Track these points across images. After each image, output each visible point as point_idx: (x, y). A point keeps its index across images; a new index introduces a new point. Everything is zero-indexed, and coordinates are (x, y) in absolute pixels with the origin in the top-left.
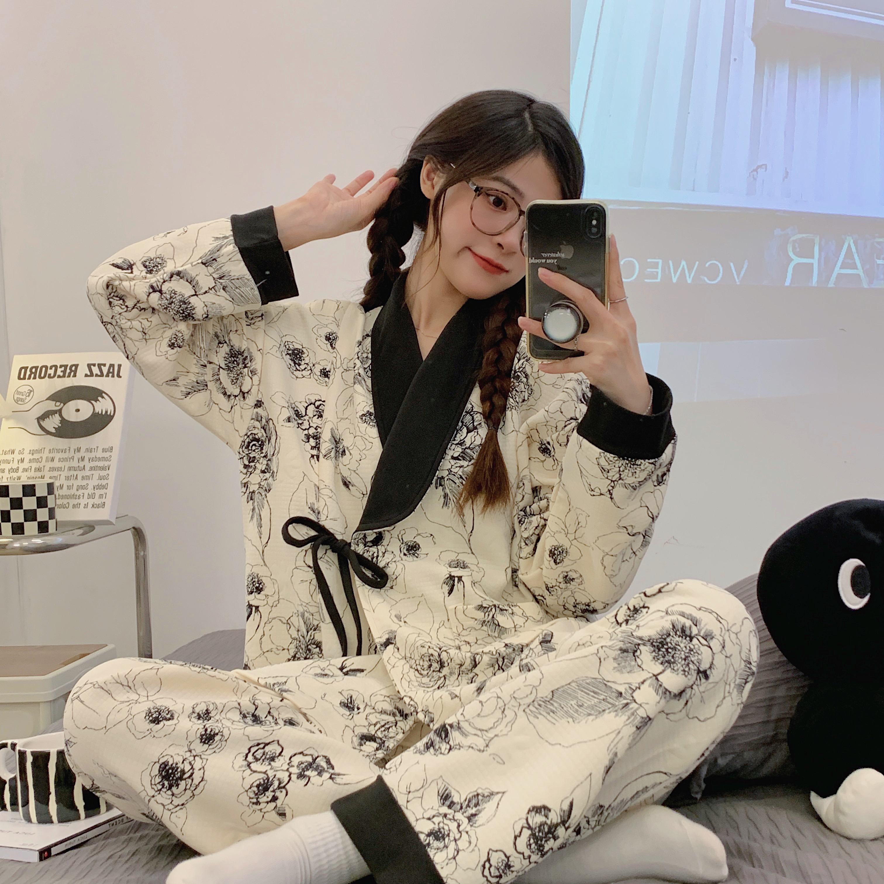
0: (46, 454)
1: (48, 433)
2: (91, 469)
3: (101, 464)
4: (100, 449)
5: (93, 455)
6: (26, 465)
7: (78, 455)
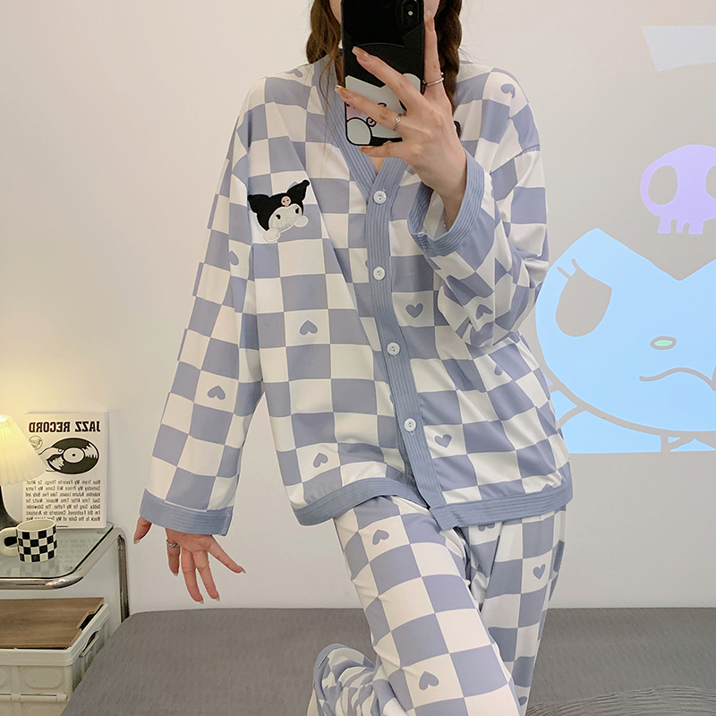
0: (57, 485)
1: (56, 470)
2: (88, 495)
3: (93, 492)
4: (92, 482)
5: (87, 486)
6: (44, 491)
7: (78, 486)
